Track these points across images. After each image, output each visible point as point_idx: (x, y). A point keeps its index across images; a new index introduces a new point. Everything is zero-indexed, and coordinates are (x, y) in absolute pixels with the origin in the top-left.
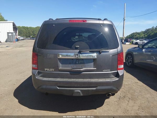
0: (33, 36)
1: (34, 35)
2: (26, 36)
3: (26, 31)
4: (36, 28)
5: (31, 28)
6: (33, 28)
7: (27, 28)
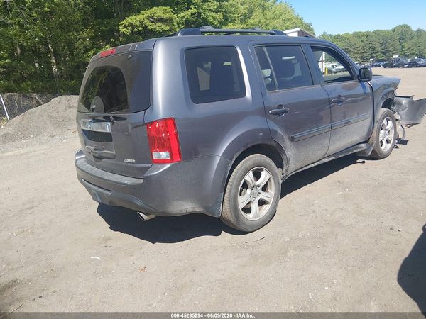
0: (382, 55)
1: (385, 54)
2: (362, 58)
3: (363, 43)
4: (393, 30)
5: (377, 33)
6: (383, 32)
7: (368, 35)
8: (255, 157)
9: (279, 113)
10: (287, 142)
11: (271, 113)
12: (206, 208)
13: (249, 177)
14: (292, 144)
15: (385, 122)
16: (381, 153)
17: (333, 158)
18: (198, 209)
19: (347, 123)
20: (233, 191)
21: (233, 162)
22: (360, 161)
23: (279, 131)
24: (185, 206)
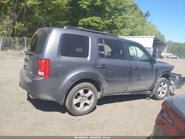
8: (86, 84)
9: (103, 68)
10: (104, 81)
11: (98, 67)
12: (57, 100)
13: (81, 92)
14: (107, 82)
15: (162, 84)
16: (158, 97)
17: (131, 94)
18: (53, 100)
19: (139, 80)
20: (71, 96)
21: (73, 83)
22: (148, 98)
23: (101, 76)
24: (47, 97)
